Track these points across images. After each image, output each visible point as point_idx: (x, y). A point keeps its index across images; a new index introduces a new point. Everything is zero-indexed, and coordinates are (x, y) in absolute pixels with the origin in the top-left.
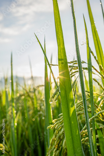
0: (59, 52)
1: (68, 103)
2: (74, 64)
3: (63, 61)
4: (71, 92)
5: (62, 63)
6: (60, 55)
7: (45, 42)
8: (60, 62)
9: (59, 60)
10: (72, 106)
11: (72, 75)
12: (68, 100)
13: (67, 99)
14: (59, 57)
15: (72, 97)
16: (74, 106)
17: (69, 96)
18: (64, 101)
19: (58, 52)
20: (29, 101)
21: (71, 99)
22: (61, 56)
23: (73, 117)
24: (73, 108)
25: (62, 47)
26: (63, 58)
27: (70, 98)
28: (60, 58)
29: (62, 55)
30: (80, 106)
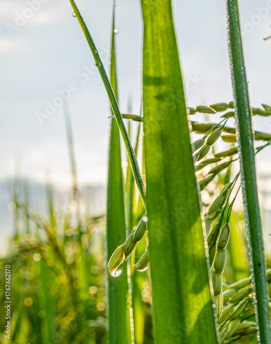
0: (149, 45)
1: (182, 273)
2: (226, 116)
3: (164, 88)
4: (197, 225)
5: (159, 97)
6: (150, 60)
7: (113, 29)
8: (153, 90)
9: (147, 80)
10: (197, 290)
11: (219, 163)
12: (180, 258)
13: (175, 255)
14: (145, 67)
15: (199, 247)
16: (205, 289)
17: (184, 242)
18: (163, 263)
19: (145, 48)
20: (57, 274)
21: (193, 256)
22: (159, 65)
23: (200, 339)
24: (200, 296)
25: (162, 24)
26: (164, 74)
27: (189, 252)
28: (151, 73)
29: (162, 61)
30: (246, 295)
